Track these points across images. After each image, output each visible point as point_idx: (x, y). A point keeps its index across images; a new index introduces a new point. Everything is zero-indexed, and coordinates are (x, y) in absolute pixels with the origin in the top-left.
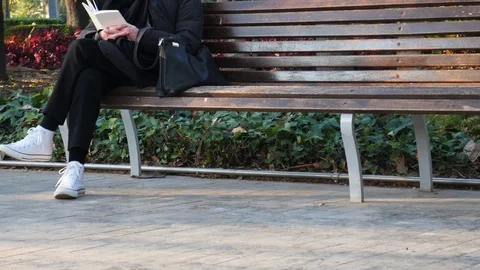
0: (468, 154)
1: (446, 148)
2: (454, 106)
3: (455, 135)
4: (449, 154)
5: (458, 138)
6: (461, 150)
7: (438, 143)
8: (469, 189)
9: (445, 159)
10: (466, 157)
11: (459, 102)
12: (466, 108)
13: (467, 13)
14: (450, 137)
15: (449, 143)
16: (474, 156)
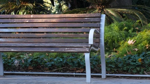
0: (15, 64)
1: (9, 62)
2: (9, 50)
3: (12, 58)
4: (9, 64)
5: (13, 59)
6: (13, 63)
7: (6, 61)
8: (15, 75)
9: (8, 66)
10: (15, 65)
11: (10, 48)
12: (12, 50)
13: (14, 21)
14: (11, 59)
15: (10, 61)
16: (17, 65)
